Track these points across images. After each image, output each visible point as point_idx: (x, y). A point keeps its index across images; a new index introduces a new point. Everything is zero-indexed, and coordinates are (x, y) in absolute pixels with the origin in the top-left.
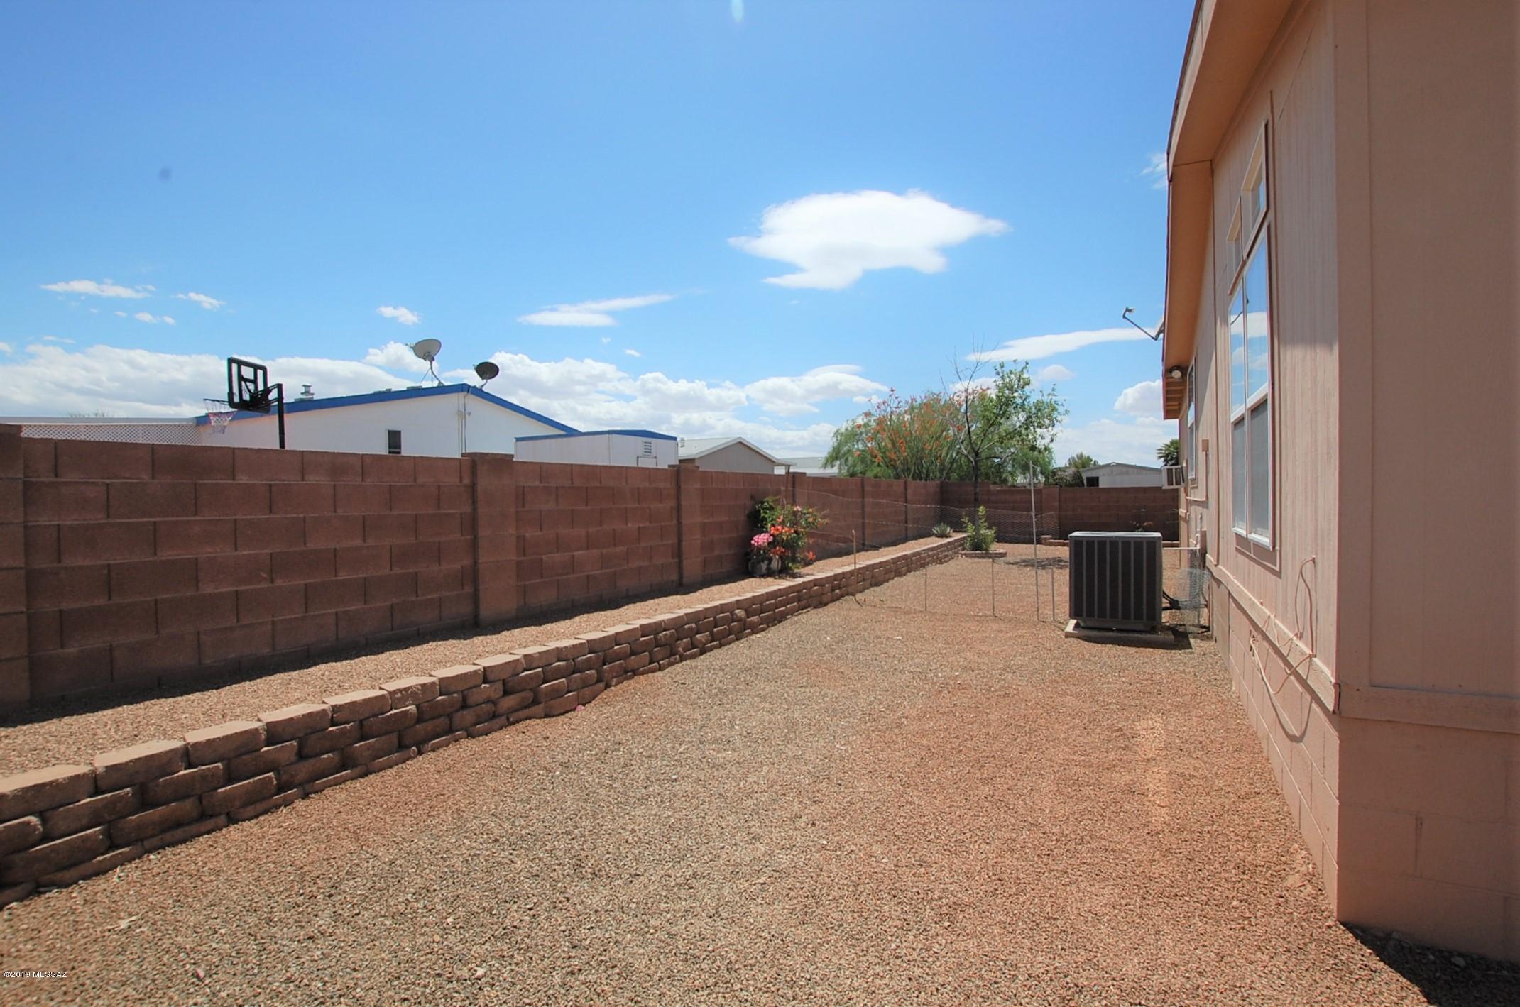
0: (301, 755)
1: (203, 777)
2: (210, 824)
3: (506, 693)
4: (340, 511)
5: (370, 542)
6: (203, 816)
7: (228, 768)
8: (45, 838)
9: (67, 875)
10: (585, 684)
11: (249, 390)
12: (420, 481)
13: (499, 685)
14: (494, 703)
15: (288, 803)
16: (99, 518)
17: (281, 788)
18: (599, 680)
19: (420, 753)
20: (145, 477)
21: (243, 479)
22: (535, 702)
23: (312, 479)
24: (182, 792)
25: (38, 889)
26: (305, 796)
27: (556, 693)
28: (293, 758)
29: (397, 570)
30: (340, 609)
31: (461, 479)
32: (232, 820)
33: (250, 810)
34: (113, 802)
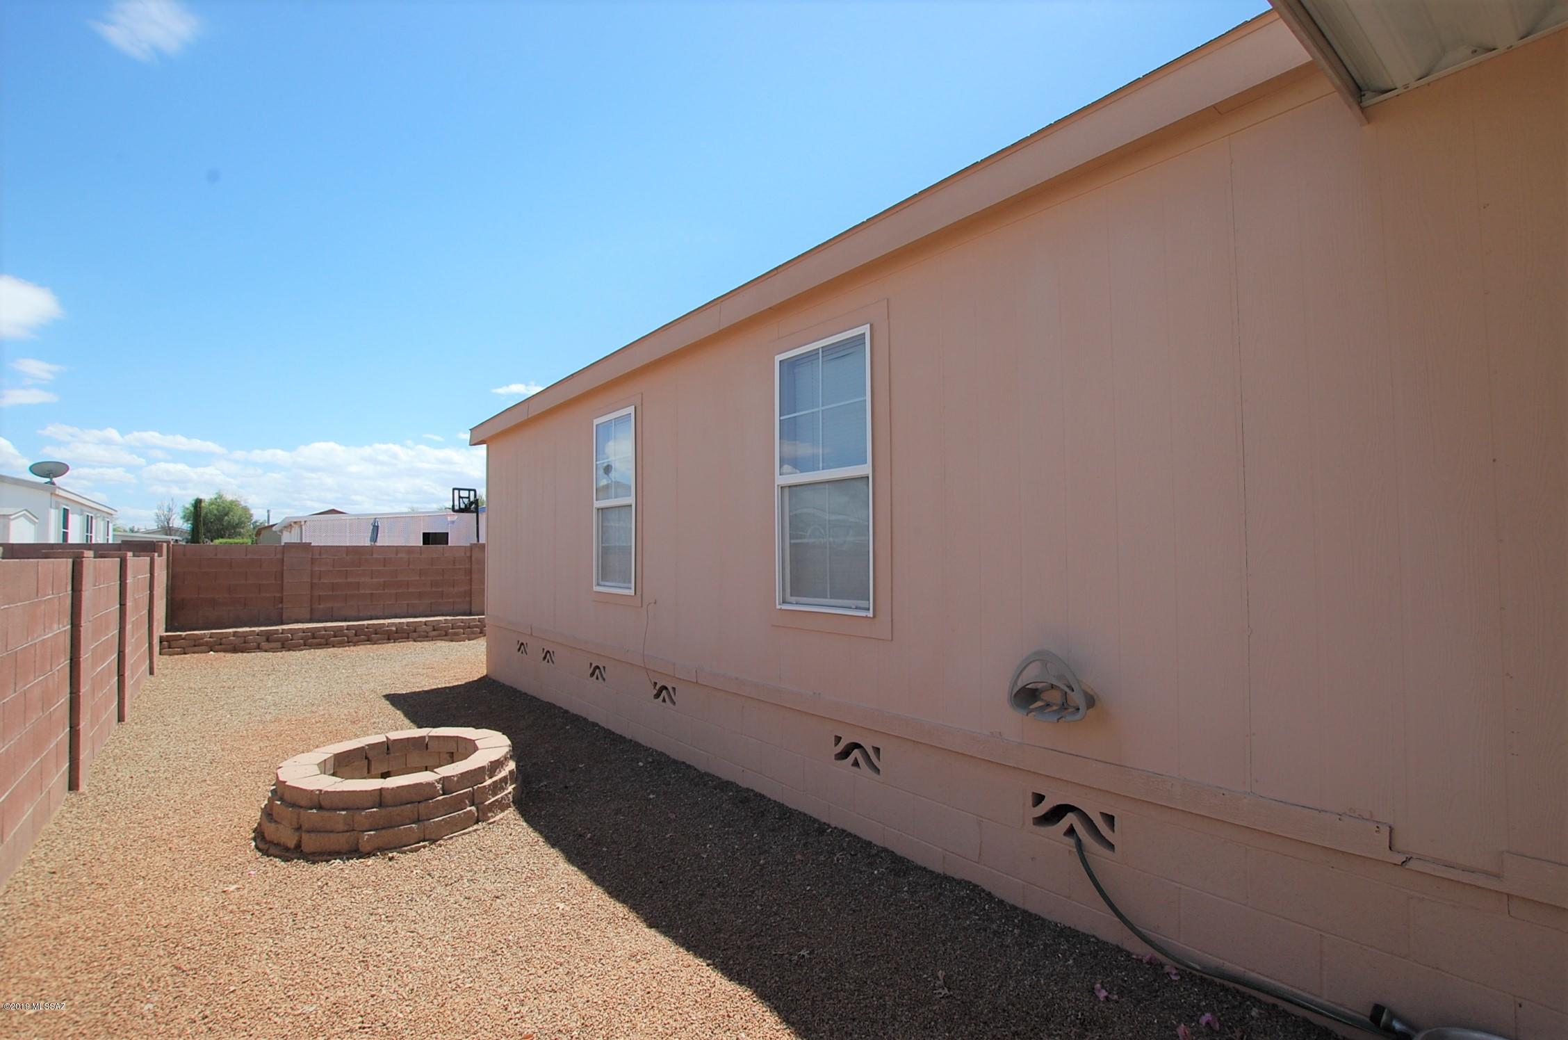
0: (356, 635)
1: (328, 635)
2: (328, 646)
3: (434, 630)
4: (410, 567)
5: (423, 578)
6: (327, 644)
7: (335, 633)
8: (292, 640)
9: (294, 649)
10: (473, 633)
11: (464, 503)
12: (445, 555)
13: (431, 627)
14: (427, 633)
15: (349, 646)
16: (331, 569)
17: (349, 642)
18: (480, 633)
19: (394, 642)
20: (344, 556)
21: (375, 556)
22: (446, 635)
23: (400, 555)
24: (322, 637)
25: (289, 650)
26: (354, 646)
27: (456, 634)
28: (353, 635)
29: (433, 589)
30: (409, 602)
31: (465, 553)
32: (333, 646)
33: (339, 645)
34: (306, 636)
